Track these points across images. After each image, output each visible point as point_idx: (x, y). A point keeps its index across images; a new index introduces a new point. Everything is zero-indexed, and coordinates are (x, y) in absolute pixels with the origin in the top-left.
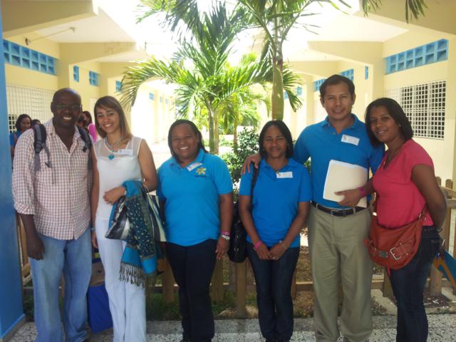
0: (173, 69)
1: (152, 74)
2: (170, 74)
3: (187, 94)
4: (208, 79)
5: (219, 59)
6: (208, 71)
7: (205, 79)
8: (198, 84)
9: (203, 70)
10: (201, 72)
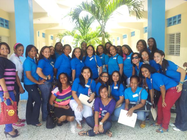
0: (73, 33)
1: (66, 35)
2: (72, 35)
3: (77, 41)
4: (83, 36)
5: (87, 30)
6: (83, 34)
7: (82, 36)
8: (80, 38)
9: (82, 34)
10: (81, 34)
